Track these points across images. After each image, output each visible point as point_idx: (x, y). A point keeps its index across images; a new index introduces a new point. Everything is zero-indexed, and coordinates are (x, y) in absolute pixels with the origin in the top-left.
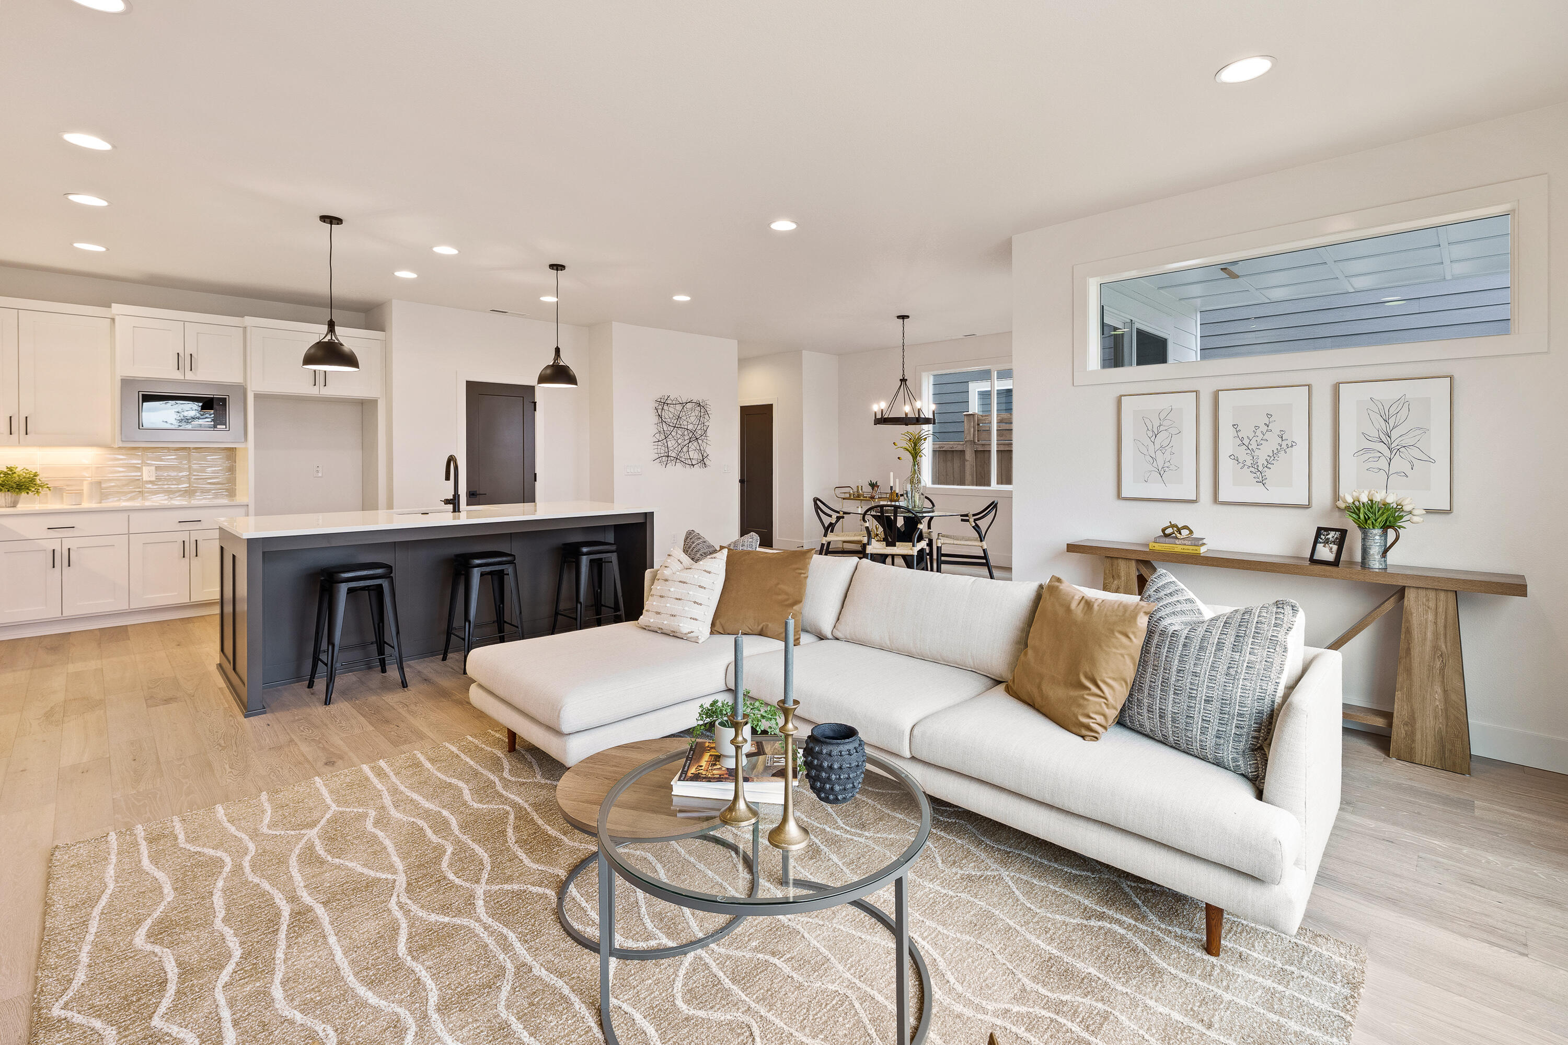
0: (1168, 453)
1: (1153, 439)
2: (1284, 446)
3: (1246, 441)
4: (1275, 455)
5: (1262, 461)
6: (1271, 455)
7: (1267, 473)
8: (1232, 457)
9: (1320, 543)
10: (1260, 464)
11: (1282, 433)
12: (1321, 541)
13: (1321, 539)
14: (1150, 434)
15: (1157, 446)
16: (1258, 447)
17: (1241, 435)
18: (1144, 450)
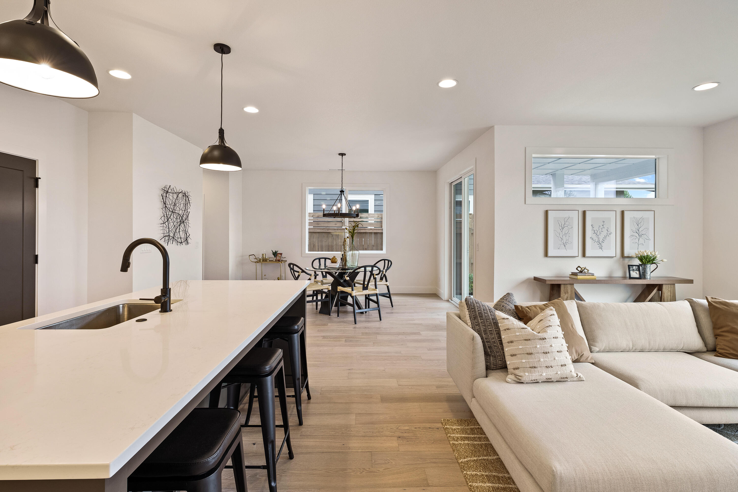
0: (567, 236)
1: (562, 230)
2: (608, 234)
3: (596, 232)
4: (605, 237)
5: (601, 240)
6: (604, 237)
7: (603, 244)
8: (591, 238)
9: (631, 271)
10: (600, 241)
11: (608, 229)
12: (631, 270)
13: (631, 269)
14: (561, 228)
15: (564, 233)
16: (600, 234)
17: (594, 229)
18: (558, 235)
